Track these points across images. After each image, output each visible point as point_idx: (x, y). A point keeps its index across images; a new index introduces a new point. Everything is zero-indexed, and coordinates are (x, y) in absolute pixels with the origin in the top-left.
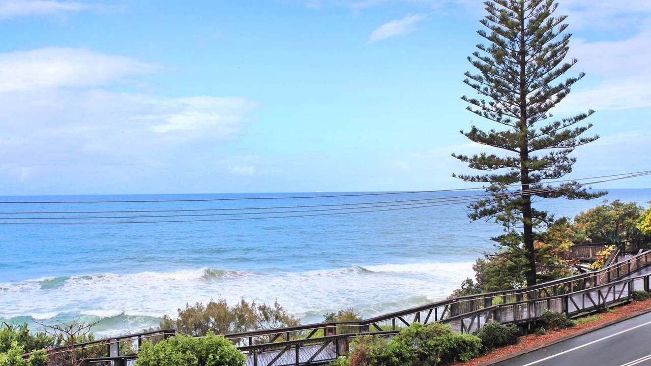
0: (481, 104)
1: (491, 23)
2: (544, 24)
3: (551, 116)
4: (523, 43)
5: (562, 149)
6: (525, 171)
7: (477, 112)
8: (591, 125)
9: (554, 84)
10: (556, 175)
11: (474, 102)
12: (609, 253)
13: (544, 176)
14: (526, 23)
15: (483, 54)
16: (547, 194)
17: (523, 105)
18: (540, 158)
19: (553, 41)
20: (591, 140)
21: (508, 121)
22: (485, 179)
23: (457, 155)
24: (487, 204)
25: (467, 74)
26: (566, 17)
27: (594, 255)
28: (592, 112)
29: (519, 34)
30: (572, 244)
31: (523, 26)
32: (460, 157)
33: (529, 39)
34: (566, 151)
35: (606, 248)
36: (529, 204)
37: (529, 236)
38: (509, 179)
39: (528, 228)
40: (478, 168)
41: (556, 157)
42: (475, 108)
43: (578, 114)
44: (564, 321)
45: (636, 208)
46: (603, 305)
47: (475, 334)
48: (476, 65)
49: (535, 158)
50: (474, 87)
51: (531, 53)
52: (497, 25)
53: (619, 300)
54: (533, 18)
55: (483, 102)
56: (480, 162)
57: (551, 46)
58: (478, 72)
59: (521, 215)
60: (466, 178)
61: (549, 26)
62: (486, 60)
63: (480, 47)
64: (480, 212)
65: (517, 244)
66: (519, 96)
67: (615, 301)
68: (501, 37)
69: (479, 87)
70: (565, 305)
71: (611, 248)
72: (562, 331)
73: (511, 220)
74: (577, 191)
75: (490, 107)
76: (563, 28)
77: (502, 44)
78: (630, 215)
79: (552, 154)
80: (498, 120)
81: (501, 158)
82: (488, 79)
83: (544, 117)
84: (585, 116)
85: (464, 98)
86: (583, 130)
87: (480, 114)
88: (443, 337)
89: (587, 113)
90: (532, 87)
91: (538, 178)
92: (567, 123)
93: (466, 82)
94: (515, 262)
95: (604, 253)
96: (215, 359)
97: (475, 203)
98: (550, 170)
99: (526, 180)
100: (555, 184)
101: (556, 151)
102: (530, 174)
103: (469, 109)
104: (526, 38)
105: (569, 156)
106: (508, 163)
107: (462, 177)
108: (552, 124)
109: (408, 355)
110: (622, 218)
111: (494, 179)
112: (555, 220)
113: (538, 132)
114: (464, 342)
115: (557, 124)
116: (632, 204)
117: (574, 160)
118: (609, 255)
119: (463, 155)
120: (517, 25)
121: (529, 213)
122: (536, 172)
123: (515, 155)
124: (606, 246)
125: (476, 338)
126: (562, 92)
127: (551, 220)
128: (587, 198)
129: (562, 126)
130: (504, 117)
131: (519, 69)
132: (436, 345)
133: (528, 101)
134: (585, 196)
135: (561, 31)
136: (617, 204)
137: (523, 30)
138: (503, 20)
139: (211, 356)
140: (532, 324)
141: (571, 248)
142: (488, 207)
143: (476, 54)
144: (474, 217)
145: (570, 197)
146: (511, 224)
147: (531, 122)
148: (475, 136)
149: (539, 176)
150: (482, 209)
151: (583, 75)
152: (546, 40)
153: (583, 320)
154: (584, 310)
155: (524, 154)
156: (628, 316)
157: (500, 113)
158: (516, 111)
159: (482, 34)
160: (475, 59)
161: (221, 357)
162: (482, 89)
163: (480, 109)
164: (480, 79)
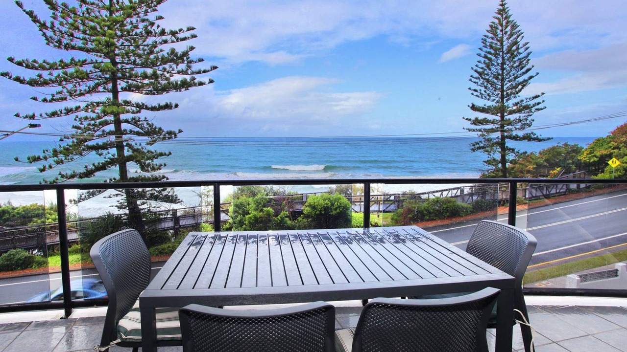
0: (479, 91)
1: (485, 49)
2: (514, 48)
3: (519, 96)
4: (503, 58)
5: (526, 115)
6: (502, 126)
7: (477, 96)
8: (544, 101)
9: (520, 79)
10: (522, 128)
11: (475, 90)
12: (557, 172)
13: (514, 129)
14: (505, 48)
15: (481, 65)
16: (516, 138)
17: (502, 91)
18: (512, 119)
19: (520, 57)
20: (542, 109)
21: (494, 100)
22: (480, 130)
23: (465, 118)
24: (480, 143)
25: (472, 76)
26: (528, 43)
27: (548, 173)
28: (543, 94)
29: (501, 53)
30: (535, 166)
31: (503, 50)
32: (467, 119)
33: (507, 56)
34: (528, 116)
35: (555, 169)
36: (504, 144)
37: (503, 161)
38: (492, 131)
39: (503, 157)
40: (475, 124)
41: (521, 118)
42: (476, 93)
43: (534, 95)
44: (522, 201)
45: (578, 147)
46: (548, 195)
47: (469, 204)
48: (476, 71)
49: (509, 119)
50: (475, 82)
51: (507, 63)
52: (488, 50)
53: (559, 192)
54: (508, 45)
55: (480, 90)
56: (477, 122)
57: (519, 59)
58: (476, 75)
59: (500, 150)
60: (470, 130)
61: (518, 49)
62: (482, 68)
63: (479, 62)
64: (476, 147)
65: (498, 164)
66: (500, 87)
67: (556, 193)
68: (489, 56)
69: (477, 83)
70: (524, 193)
71: (558, 169)
72: (521, 206)
73: (492, 152)
74: (533, 137)
75: (484, 93)
76: (527, 49)
77: (490, 59)
78: (573, 151)
79: (519, 117)
80: (488, 99)
81: (490, 120)
82: (482, 78)
83: (515, 97)
84: (539, 96)
85: (470, 89)
86: (539, 104)
87: (479, 97)
88: (451, 204)
89: (540, 95)
90: (508, 81)
91: (511, 130)
92: (528, 100)
93: (471, 80)
94: (496, 174)
95: (554, 171)
96: (338, 204)
97: (474, 143)
98: (519, 125)
99: (503, 131)
100: (521, 133)
101: (522, 115)
102: (505, 128)
103: (472, 94)
104: (504, 55)
105: (529, 118)
106: (493, 122)
107: (468, 129)
108: (519, 101)
109: (432, 211)
110: (569, 153)
111: (485, 130)
112: (520, 153)
113: (511, 105)
114: (462, 207)
115: (522, 101)
116: (576, 145)
117: (533, 120)
118: (557, 173)
119: (469, 118)
120: (500, 49)
121: (504, 149)
122: (510, 127)
123: (498, 118)
124: (556, 168)
125: (469, 205)
126: (524, 84)
127: (518, 153)
128: (539, 141)
129: (525, 101)
130: (492, 98)
131: (501, 72)
132: (447, 207)
133: (505, 89)
134: (537, 139)
135: (525, 51)
136: (566, 145)
137: (503, 52)
138: (491, 47)
139: (336, 203)
140: (504, 201)
141: (534, 168)
142: (482, 145)
143: (477, 66)
144: (473, 150)
145: (529, 140)
146: (492, 154)
147: (507, 101)
148: (474, 108)
149: (511, 129)
150: (478, 146)
151: (538, 74)
152: (516, 56)
153: (534, 201)
154: (536, 196)
155: (502, 117)
156: (563, 201)
157: (490, 96)
158: (498, 94)
159: (479, 55)
160: (475, 68)
161: (340, 204)
162: (479, 84)
163: (478, 94)
164: (478, 78)
